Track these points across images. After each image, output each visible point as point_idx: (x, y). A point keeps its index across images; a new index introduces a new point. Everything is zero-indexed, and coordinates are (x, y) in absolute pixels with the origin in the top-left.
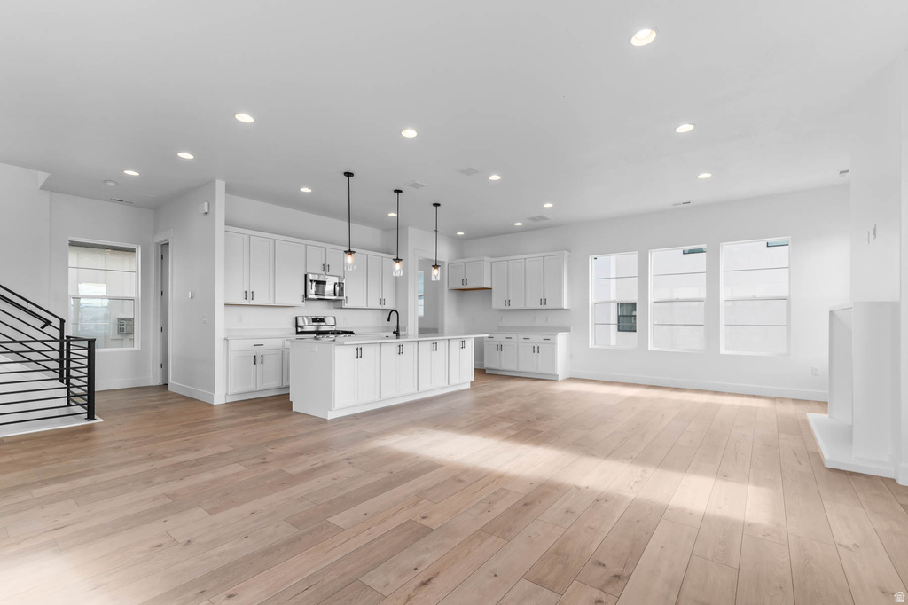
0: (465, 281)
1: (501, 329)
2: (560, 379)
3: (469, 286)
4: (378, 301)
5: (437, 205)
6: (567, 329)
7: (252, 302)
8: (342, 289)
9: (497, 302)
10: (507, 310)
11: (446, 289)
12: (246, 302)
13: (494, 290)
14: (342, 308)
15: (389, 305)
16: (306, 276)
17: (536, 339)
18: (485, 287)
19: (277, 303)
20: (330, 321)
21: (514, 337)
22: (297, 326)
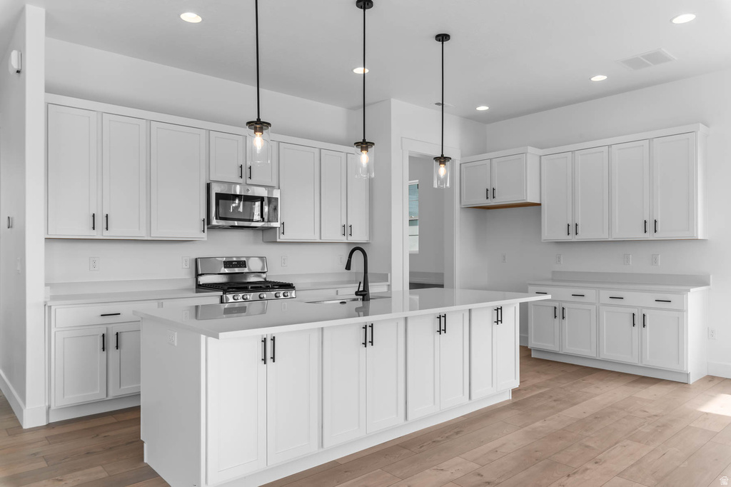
0: (490, 193)
1: (559, 278)
2: (692, 381)
3: (500, 200)
4: (340, 230)
5: (443, 38)
6: (701, 281)
7: (107, 235)
8: (275, 209)
9: (552, 229)
10: (573, 242)
11: (457, 206)
12: (96, 234)
13: (545, 208)
14: (276, 242)
15: (359, 236)
16: (208, 186)
17: (639, 299)
18: (530, 200)
19: (156, 234)
20: (254, 265)
21: (590, 294)
22: (197, 275)
